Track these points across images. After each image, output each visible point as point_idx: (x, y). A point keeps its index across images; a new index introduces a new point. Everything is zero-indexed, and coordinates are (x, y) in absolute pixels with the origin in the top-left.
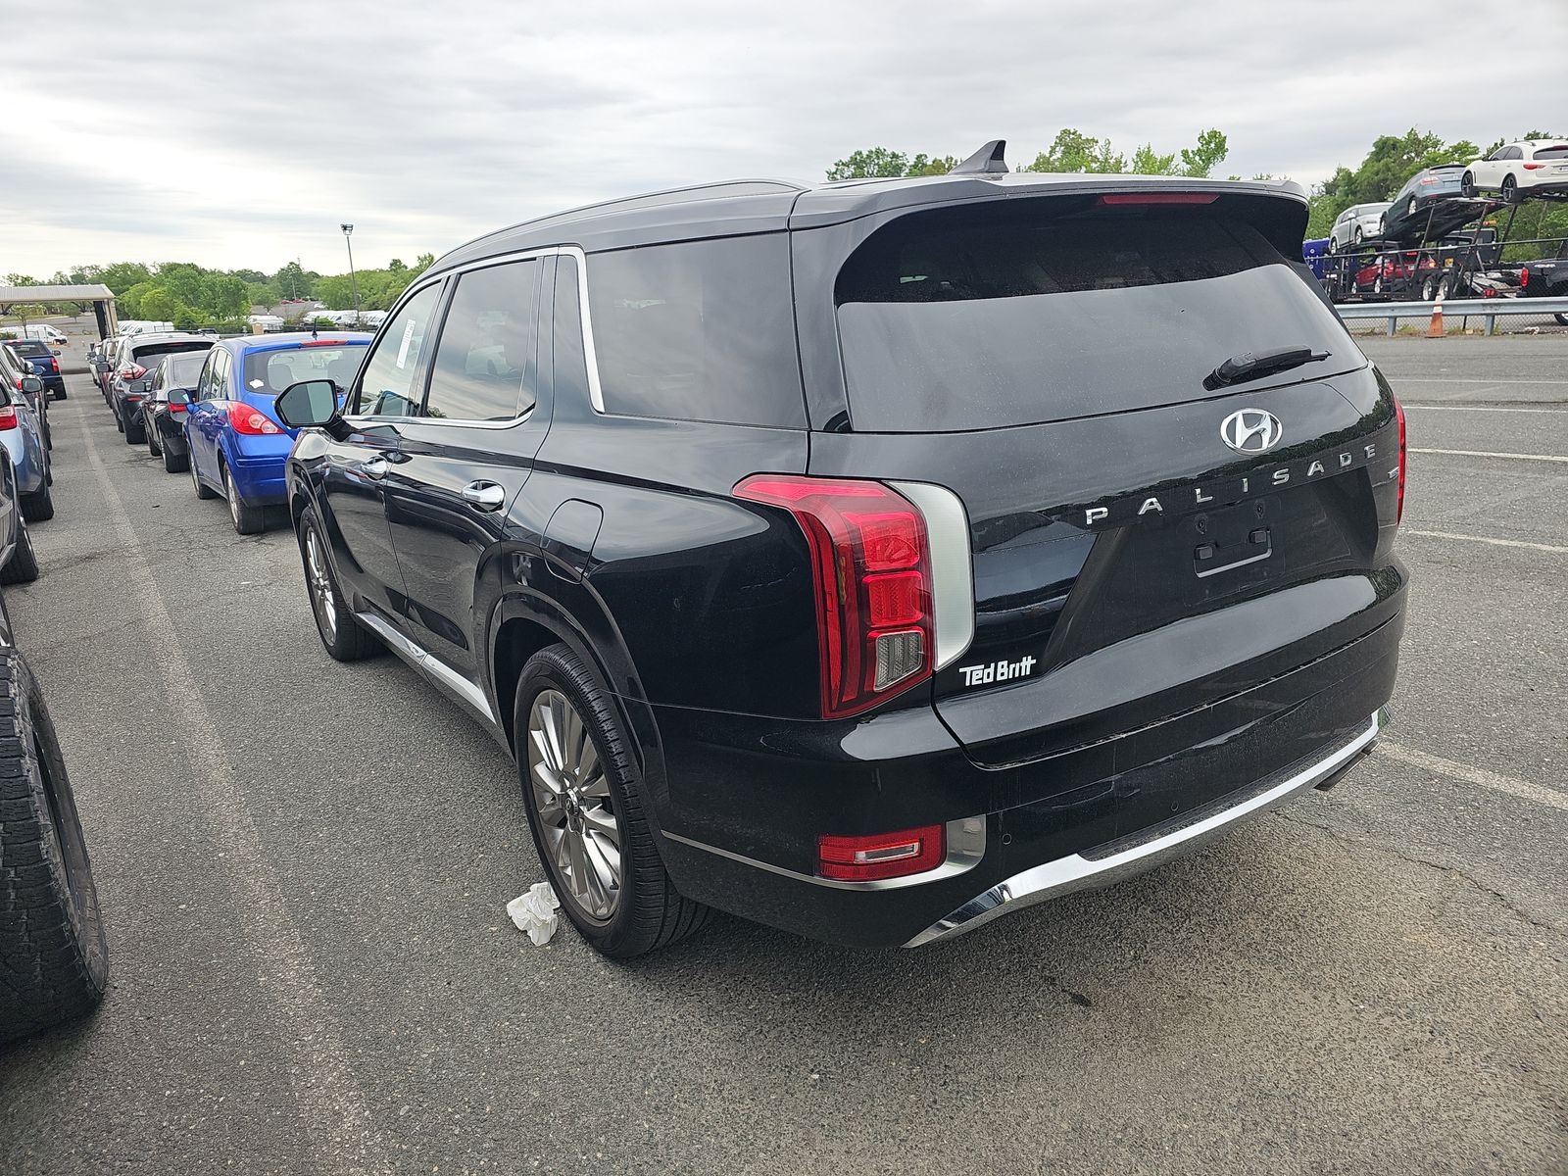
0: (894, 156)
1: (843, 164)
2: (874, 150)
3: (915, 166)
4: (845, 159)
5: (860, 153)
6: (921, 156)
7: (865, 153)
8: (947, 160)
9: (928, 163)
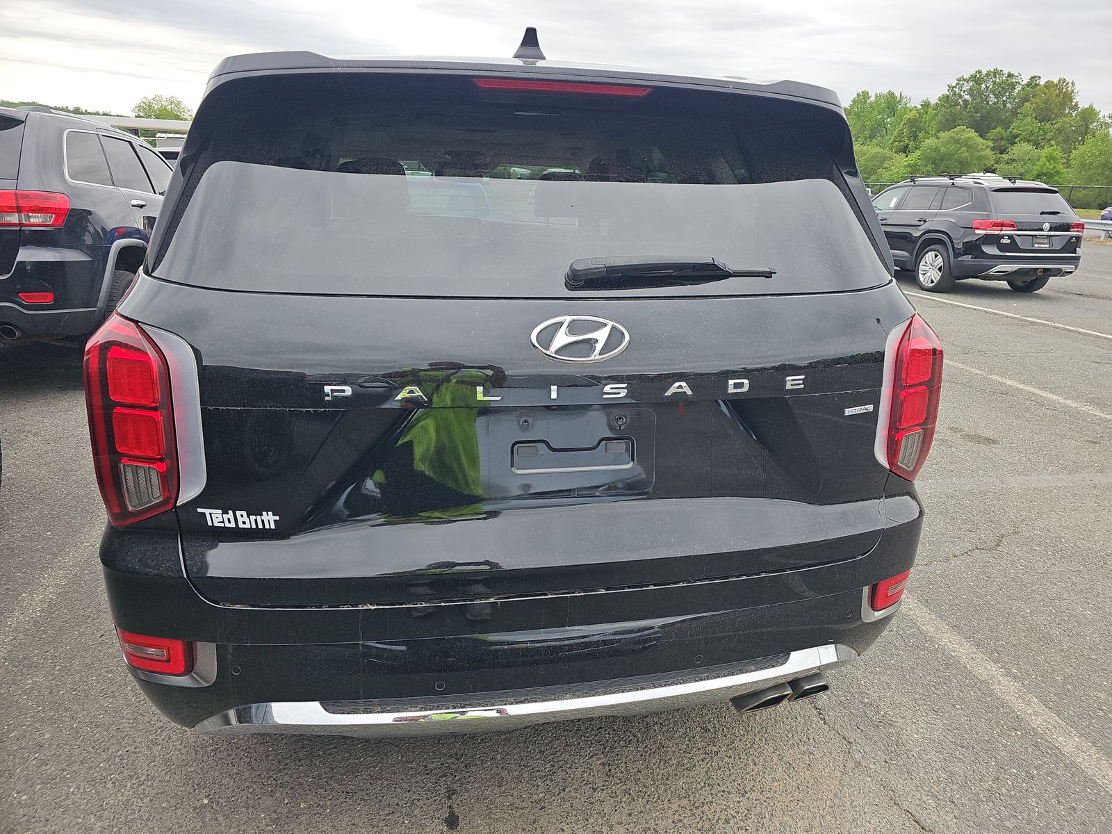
0: (1010, 75)
1: (963, 79)
2: (992, 70)
3: (1029, 85)
4: (967, 76)
5: (980, 72)
6: (1035, 77)
7: (984, 72)
8: (1059, 81)
9: (1041, 83)
